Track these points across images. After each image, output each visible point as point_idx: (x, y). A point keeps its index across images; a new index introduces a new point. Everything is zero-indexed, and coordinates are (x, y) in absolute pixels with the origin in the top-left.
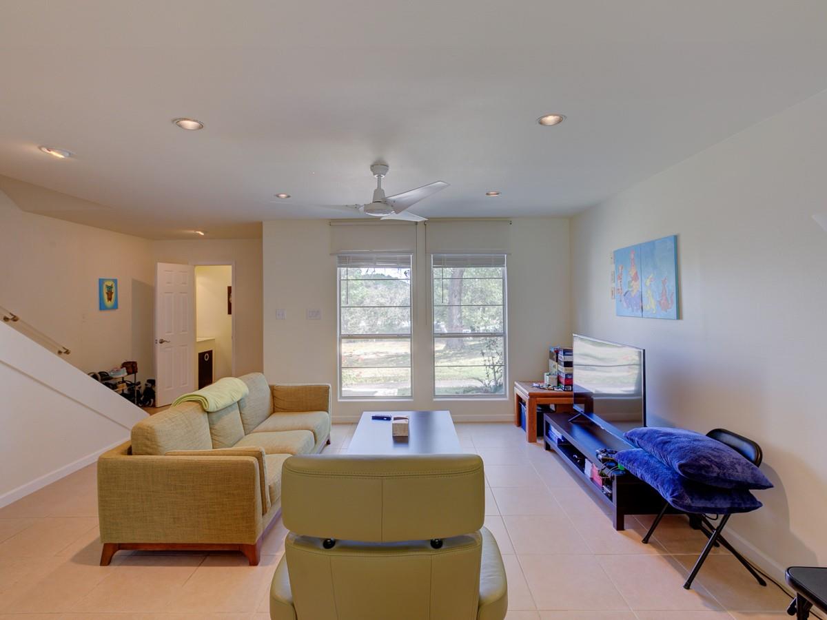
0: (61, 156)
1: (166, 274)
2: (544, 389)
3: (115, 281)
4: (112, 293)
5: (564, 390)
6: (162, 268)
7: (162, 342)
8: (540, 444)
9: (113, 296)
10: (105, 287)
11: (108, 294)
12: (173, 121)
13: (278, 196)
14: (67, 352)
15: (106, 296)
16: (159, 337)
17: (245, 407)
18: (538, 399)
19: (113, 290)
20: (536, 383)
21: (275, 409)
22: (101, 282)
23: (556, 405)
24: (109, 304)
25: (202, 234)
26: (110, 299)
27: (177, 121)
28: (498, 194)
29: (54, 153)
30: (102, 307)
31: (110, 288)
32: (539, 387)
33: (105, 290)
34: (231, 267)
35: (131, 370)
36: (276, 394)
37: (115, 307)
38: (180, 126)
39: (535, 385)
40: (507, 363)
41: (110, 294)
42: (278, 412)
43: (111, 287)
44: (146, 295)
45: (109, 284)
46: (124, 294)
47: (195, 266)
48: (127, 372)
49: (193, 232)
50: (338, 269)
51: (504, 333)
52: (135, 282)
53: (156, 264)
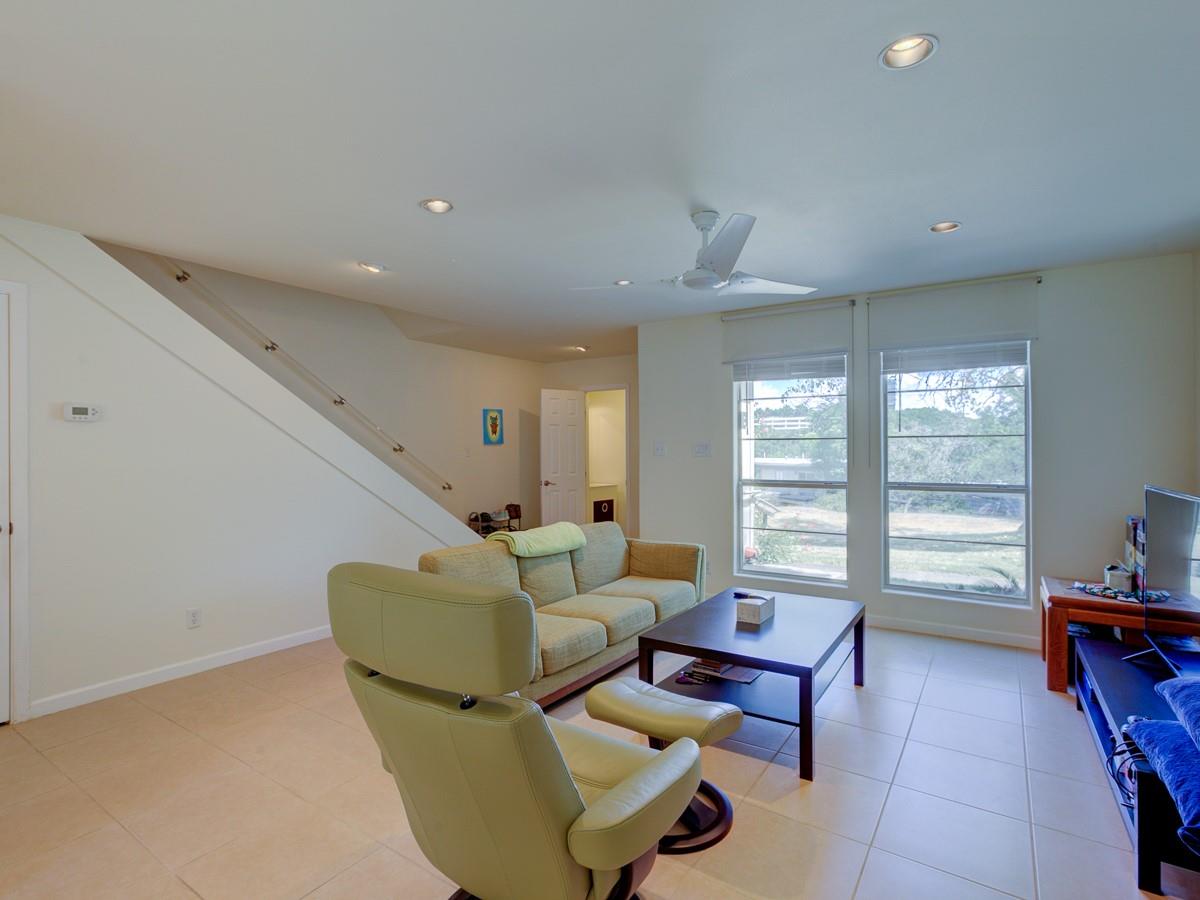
0: (377, 271)
1: (553, 402)
2: (1094, 594)
3: (500, 412)
4: (496, 426)
5: (1142, 602)
6: (547, 394)
7: (547, 484)
8: (1071, 697)
9: (498, 429)
10: (489, 418)
11: (493, 426)
12: (420, 204)
13: (616, 284)
14: (450, 488)
15: (490, 429)
16: (543, 480)
17: (582, 560)
18: (1070, 610)
19: (498, 422)
20: (1080, 581)
21: (628, 571)
22: (486, 412)
23: (1123, 630)
24: (494, 438)
25: (583, 350)
26: (494, 432)
27: (424, 204)
28: (955, 226)
29: (371, 269)
30: (487, 441)
31: (494, 419)
32: (1083, 590)
33: (489, 422)
34: (624, 391)
35: (513, 514)
36: (634, 552)
37: (501, 441)
38: (428, 209)
39: (1077, 584)
40: (1031, 543)
41: (494, 426)
42: (633, 575)
43: (496, 419)
44: (531, 424)
45: (494, 415)
46: (511, 426)
47: (586, 392)
48: (510, 516)
49: (573, 348)
50: (736, 384)
51: (1027, 485)
52: (522, 413)
53: (540, 392)
